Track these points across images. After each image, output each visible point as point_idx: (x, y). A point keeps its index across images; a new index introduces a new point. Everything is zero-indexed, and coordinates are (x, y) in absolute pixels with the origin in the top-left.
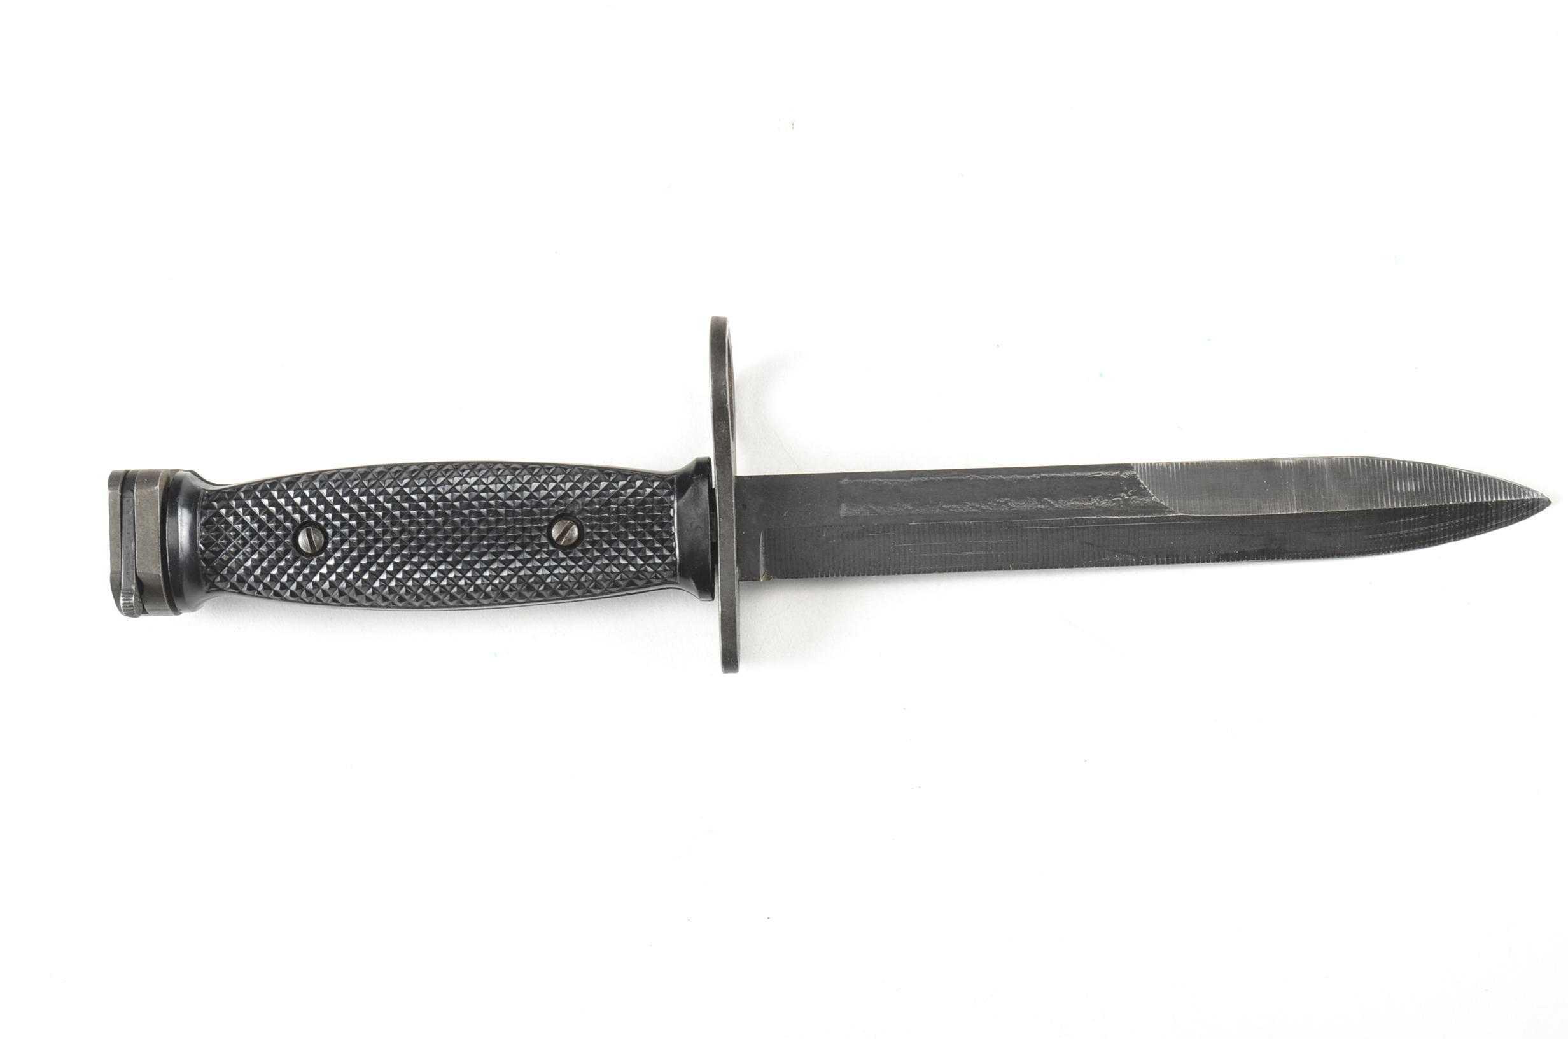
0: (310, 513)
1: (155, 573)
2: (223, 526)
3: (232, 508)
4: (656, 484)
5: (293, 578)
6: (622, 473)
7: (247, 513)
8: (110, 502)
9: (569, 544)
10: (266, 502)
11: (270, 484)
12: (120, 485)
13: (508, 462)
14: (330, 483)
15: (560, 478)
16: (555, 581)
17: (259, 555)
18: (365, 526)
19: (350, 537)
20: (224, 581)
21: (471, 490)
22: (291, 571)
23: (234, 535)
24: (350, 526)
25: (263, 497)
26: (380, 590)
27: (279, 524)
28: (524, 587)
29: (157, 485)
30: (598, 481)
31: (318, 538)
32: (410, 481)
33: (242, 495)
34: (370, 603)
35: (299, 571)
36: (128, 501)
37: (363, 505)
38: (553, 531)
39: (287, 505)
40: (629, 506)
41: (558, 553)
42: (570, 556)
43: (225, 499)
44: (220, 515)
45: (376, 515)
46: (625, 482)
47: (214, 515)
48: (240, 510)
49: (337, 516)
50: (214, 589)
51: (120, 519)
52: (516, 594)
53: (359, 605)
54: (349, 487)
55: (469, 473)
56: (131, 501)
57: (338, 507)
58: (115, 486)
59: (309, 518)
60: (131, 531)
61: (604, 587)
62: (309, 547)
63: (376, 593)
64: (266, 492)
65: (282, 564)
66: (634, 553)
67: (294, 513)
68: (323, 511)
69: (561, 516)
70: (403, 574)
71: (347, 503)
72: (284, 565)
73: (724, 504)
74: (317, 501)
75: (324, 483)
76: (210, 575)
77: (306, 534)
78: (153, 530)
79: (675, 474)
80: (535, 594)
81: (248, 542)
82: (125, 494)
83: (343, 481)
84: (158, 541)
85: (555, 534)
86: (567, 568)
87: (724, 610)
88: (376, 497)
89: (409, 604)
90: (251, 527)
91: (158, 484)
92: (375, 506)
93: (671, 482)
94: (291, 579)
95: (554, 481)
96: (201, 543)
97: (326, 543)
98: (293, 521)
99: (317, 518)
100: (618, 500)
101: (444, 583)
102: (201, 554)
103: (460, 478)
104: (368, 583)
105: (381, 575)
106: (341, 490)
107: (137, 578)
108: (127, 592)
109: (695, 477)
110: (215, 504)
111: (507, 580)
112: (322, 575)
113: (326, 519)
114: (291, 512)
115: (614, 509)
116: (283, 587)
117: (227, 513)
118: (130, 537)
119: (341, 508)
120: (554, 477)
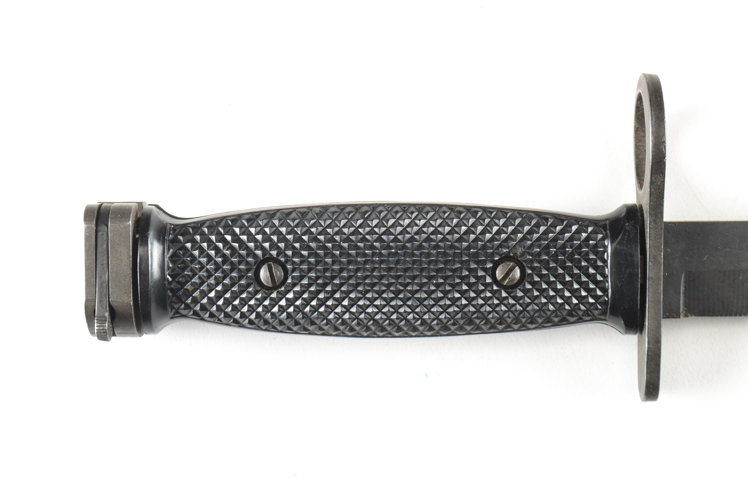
0: (270, 250)
1: (126, 301)
2: (189, 259)
3: (197, 242)
4: (590, 229)
5: (253, 308)
6: (559, 218)
7: (211, 248)
8: (85, 235)
9: (512, 284)
10: (228, 238)
11: (232, 221)
12: (95, 220)
13: (452, 206)
14: (288, 221)
15: (502, 221)
16: (496, 317)
17: (222, 287)
18: (323, 264)
19: (308, 273)
20: (188, 309)
21: (421, 231)
22: (252, 302)
23: (200, 268)
24: (309, 263)
25: (227, 233)
26: (333, 322)
27: (242, 259)
28: (467, 322)
29: (129, 220)
30: (538, 225)
31: (279, 273)
32: (363, 222)
33: (206, 230)
34: (321, 332)
35: (260, 302)
36: (102, 235)
37: (321, 244)
38: (497, 272)
39: (249, 241)
40: (567, 249)
41: (501, 292)
42: (511, 295)
43: (190, 233)
44: (186, 249)
45: (333, 253)
46: (562, 227)
47: (180, 249)
48: (205, 245)
49: (296, 253)
50: (178, 315)
51: (95, 251)
52: (458, 328)
53: (311, 333)
54: (306, 226)
55: (417, 215)
56: (105, 235)
57: (297, 245)
58: (90, 221)
59: (270, 254)
60: (105, 262)
61: (539, 323)
62: (270, 281)
63: (329, 324)
64: (229, 228)
65: (244, 295)
66: (571, 293)
67: (255, 249)
68: (283, 248)
69: (505, 258)
70: (357, 308)
71: (305, 242)
72: (246, 297)
73: (654, 249)
74: (278, 239)
75: (283, 221)
76: (175, 303)
77: (268, 270)
78: (125, 262)
79: (606, 220)
80: (476, 327)
81: (212, 275)
82: (99, 228)
83: (301, 220)
84: (129, 272)
85: (499, 274)
86: (508, 306)
87: (651, 346)
88: (332, 237)
89: (358, 333)
90: (215, 261)
91: (131, 220)
92: (332, 245)
93: (604, 227)
94: (251, 309)
95: (497, 225)
96: (169, 275)
97: (286, 278)
98: (255, 256)
99: (278, 255)
100: (557, 244)
101: (394, 317)
102: (168, 285)
103: (410, 220)
104: (323, 316)
105: (336, 308)
106: (299, 229)
107: (110, 306)
108: (100, 318)
109: (627, 224)
110: (181, 238)
111: (452, 315)
112: (280, 306)
113: (286, 256)
114: (253, 248)
115: (553, 253)
116: (243, 315)
117: (192, 247)
118: (104, 268)
119: (300, 246)
120: (496, 221)
